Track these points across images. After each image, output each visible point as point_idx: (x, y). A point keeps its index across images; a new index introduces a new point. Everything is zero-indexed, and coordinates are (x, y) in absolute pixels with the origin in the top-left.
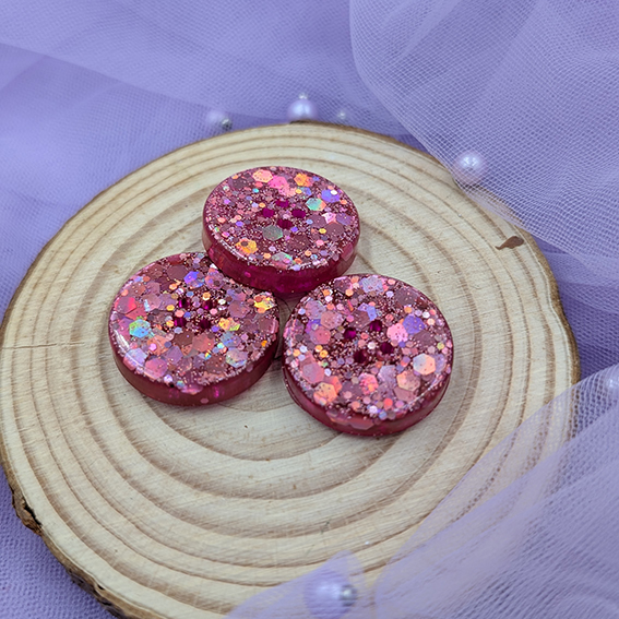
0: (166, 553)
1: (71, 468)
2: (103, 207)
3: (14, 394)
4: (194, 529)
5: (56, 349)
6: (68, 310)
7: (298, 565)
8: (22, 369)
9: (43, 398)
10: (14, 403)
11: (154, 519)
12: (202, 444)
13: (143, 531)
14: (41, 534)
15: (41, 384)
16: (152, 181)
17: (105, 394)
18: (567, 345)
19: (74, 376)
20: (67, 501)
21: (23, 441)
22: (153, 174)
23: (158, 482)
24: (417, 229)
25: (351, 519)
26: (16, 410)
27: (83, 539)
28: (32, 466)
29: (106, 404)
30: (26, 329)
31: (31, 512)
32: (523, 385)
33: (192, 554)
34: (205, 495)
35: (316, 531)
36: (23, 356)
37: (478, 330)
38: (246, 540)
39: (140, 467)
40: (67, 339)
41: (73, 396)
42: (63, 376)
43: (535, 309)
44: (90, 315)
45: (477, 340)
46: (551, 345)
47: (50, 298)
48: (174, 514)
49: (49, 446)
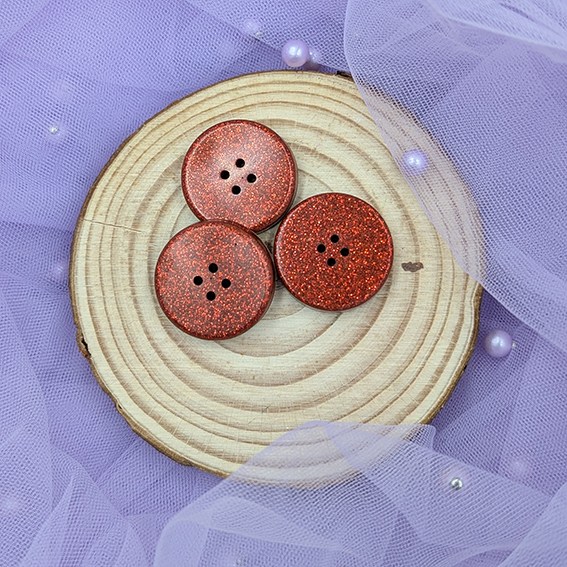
0: (164, 397)
3: (87, 257)
4: (185, 386)
5: (122, 230)
7: (241, 428)
8: (95, 240)
9: (106, 266)
10: (86, 264)
11: (162, 373)
13: (153, 378)
14: (90, 362)
15: (106, 255)
16: (216, 101)
19: (130, 255)
20: (110, 345)
21: (88, 295)
23: (169, 348)
25: (283, 409)
26: (87, 270)
28: (92, 314)
30: (103, 209)
31: (86, 345)
32: (427, 354)
33: (180, 402)
34: (197, 366)
35: (259, 411)
36: (97, 229)
37: (413, 304)
38: (215, 403)
39: (160, 335)
40: (129, 224)
41: (127, 273)
42: (123, 253)
43: (460, 299)
44: (149, 211)
45: (410, 310)
46: (460, 330)
47: (123, 187)
48: (175, 373)
49: (105, 303)
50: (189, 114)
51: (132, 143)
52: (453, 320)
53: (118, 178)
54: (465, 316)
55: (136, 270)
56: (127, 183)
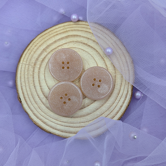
0: (43, 114)
3: (21, 74)
4: (49, 111)
5: (31, 66)
6: (34, 58)
8: (23, 69)
9: (26, 76)
10: (21, 76)
11: (42, 107)
13: (40, 109)
14: (22, 104)
15: (26, 73)
16: (58, 30)
17: (38, 79)
18: (130, 96)
19: (33, 73)
20: (27, 99)
21: (21, 85)
23: (44, 100)
25: (77, 117)
27: (29, 107)
28: (22, 90)
29: (38, 81)
30: (25, 60)
31: (20, 99)
32: (118, 102)
33: (47, 115)
35: (70, 118)
36: (24, 66)
37: (114, 87)
38: (57, 115)
39: (42, 96)
40: (33, 64)
42: (31, 73)
43: (127, 86)
44: (39, 60)
45: (113, 89)
46: (127, 95)
47: (31, 54)
48: (46, 107)
49: (26, 87)
50: (50, 33)
51: (34, 41)
53: (30, 51)
55: (35, 78)
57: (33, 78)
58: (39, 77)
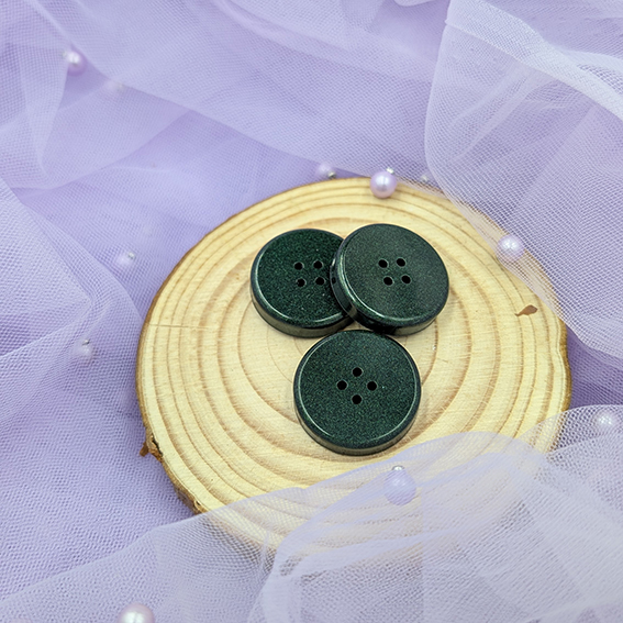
0: (246, 486)
1: (188, 418)
2: (233, 228)
3: (154, 359)
4: (269, 473)
5: (188, 330)
6: (200, 303)
8: (162, 342)
9: (174, 365)
10: (154, 366)
11: (242, 462)
12: (282, 413)
13: (232, 469)
14: (162, 461)
15: (174, 354)
16: (272, 211)
17: (218, 368)
18: (565, 381)
19: (198, 352)
20: (183, 440)
21: (157, 394)
22: (273, 206)
23: (247, 436)
24: (467, 275)
26: (154, 370)
27: (190, 469)
28: (161, 412)
29: (219, 375)
30: (168, 313)
31: (157, 444)
32: (524, 407)
33: (264, 490)
34: (279, 450)
36: (163, 332)
37: (498, 360)
38: (304, 486)
39: (236, 424)
40: (196, 324)
41: (196, 366)
42: (191, 351)
43: (545, 350)
44: (215, 309)
45: (496, 367)
46: (552, 379)
47: (187, 292)
48: (257, 460)
49: (175, 400)
50: (247, 224)
51: (194, 253)
52: (544, 371)
53: (182, 285)
54: (555, 365)
55: (206, 365)
56: (192, 288)
57: (200, 365)
58: (220, 361)
